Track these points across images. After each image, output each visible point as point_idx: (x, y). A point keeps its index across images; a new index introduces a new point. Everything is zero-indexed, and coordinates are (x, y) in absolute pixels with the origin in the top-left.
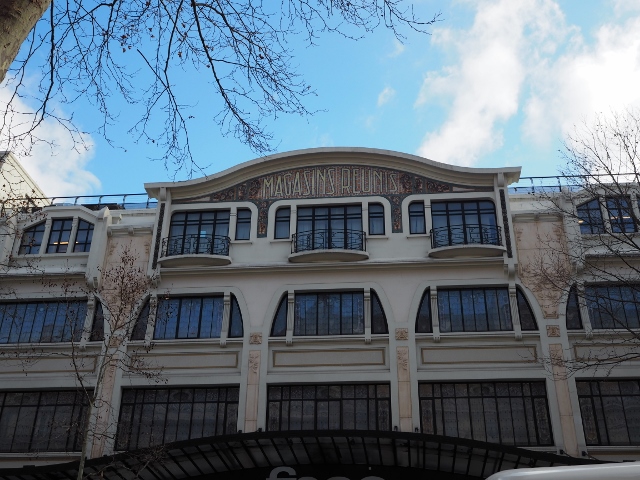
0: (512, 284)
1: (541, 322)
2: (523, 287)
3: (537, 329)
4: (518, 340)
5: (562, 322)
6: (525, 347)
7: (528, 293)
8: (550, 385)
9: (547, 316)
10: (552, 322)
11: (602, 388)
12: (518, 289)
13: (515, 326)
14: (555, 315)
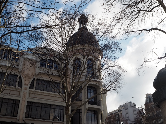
0: (19, 75)
1: (23, 86)
2: (22, 76)
3: (22, 87)
4: (16, 89)
5: (28, 87)
6: (17, 91)
7: (22, 78)
8: (21, 102)
9: (25, 84)
10: (26, 86)
11: (33, 104)
12: (20, 76)
13: (16, 86)
14: (27, 85)
